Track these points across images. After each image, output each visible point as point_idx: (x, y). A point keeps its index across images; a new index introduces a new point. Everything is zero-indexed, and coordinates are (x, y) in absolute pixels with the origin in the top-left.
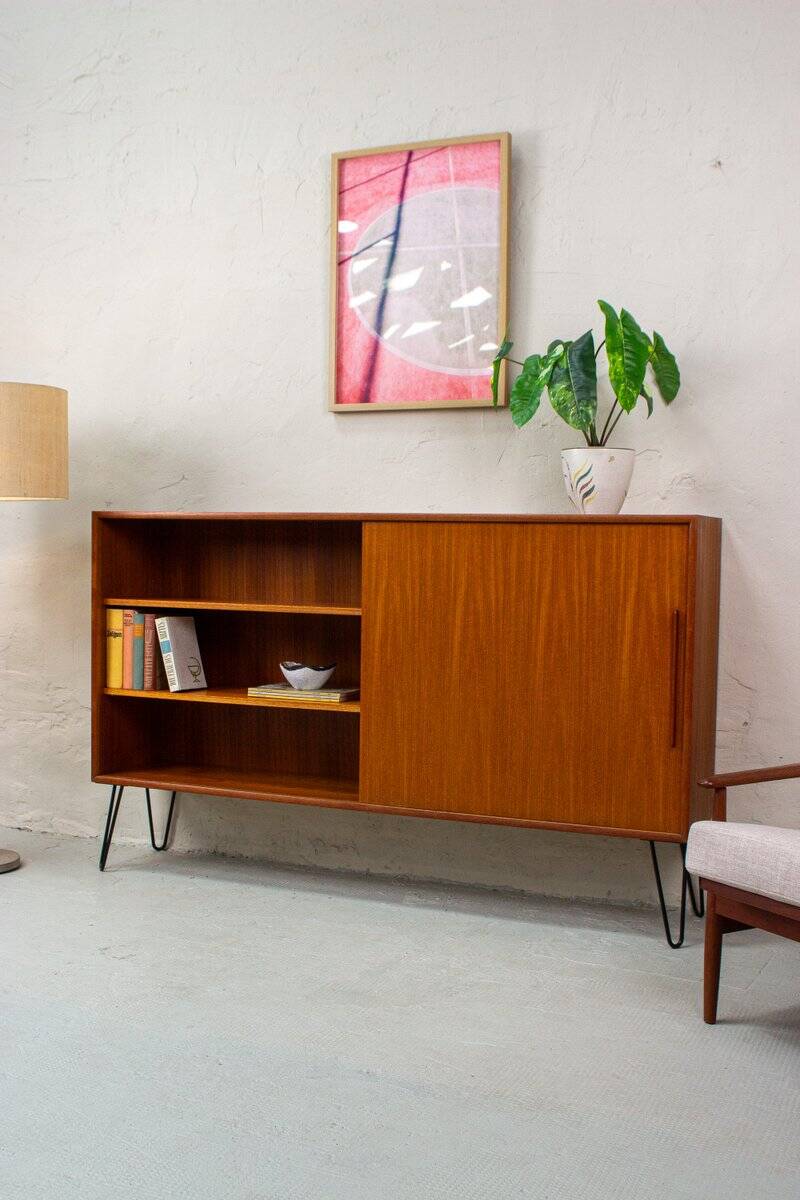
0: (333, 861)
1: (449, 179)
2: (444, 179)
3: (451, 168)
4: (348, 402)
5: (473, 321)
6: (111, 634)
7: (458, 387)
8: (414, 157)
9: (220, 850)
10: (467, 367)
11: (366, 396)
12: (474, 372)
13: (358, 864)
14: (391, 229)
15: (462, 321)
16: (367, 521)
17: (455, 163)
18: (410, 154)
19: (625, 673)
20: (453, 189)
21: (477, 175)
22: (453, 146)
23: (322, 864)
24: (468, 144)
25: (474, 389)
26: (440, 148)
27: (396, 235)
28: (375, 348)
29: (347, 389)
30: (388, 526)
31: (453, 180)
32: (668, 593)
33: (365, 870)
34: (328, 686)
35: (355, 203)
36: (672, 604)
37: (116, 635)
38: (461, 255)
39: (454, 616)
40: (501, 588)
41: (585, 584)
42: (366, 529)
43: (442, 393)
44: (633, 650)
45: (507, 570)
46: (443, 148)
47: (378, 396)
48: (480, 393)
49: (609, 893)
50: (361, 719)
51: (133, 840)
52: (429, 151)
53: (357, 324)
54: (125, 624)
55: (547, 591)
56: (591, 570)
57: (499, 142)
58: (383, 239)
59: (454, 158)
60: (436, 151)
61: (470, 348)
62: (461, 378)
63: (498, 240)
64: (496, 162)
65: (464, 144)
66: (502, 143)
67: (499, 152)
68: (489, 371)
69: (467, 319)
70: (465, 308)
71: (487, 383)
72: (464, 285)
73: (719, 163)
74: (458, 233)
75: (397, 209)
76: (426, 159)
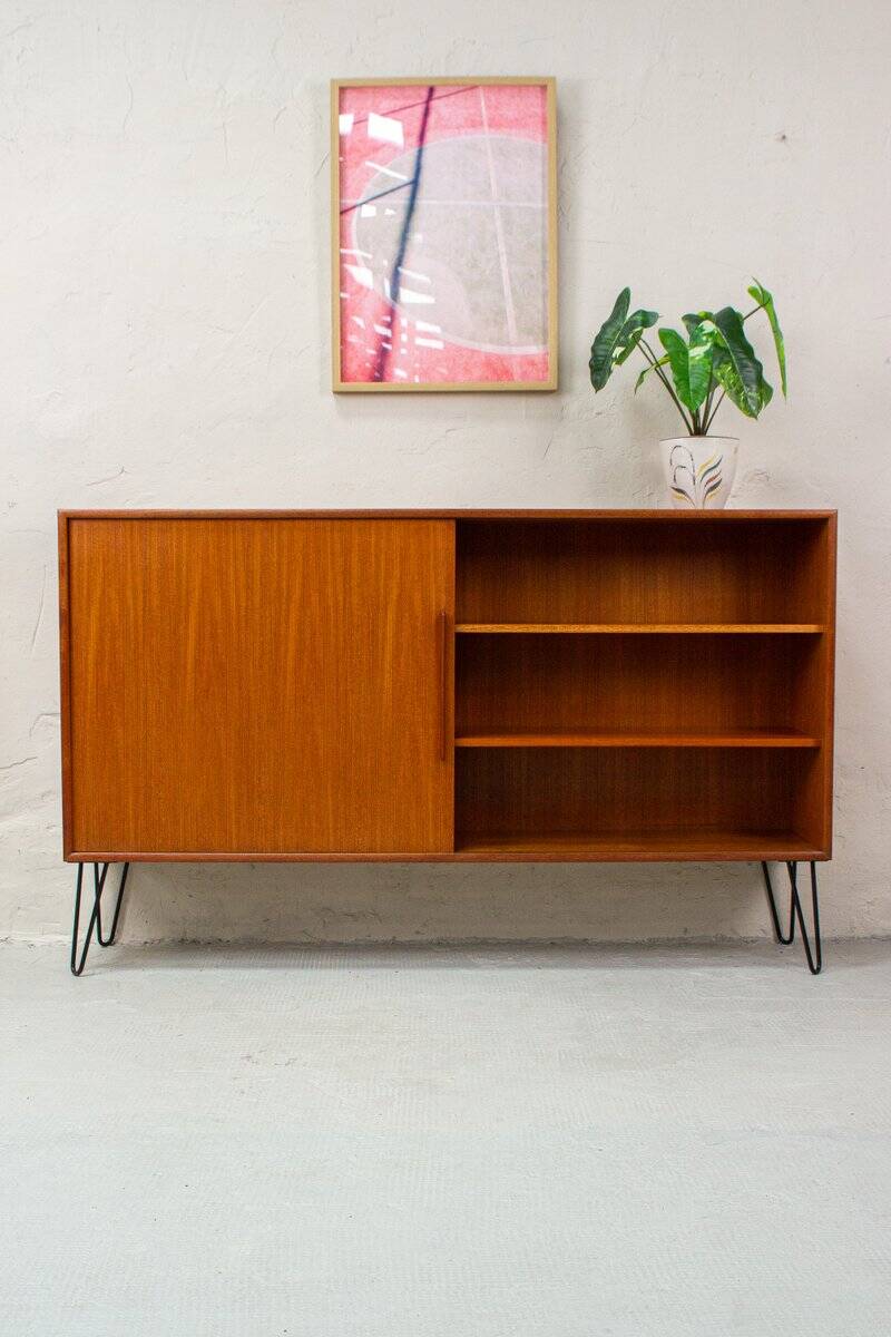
1: (482, 124)
2: (474, 124)
3: (484, 113)
4: (356, 380)
5: (513, 291)
7: (497, 367)
8: (436, 95)
9: (190, 936)
10: (508, 344)
11: (380, 370)
12: (516, 351)
14: (409, 177)
15: (501, 291)
17: (488, 107)
18: (431, 90)
20: (485, 137)
21: (515, 123)
22: (485, 86)
24: (505, 87)
25: (516, 370)
26: (471, 87)
27: (415, 183)
28: (391, 316)
29: (353, 365)
31: (486, 128)
33: (391, 939)
38: (497, 214)
43: (477, 372)
46: (474, 87)
47: (395, 373)
48: (525, 376)
52: (457, 89)
57: (544, 88)
58: (399, 188)
59: (488, 99)
60: (464, 91)
61: (511, 322)
62: (500, 358)
63: (543, 200)
64: (538, 110)
65: (498, 86)
66: (550, 89)
67: (544, 99)
68: (534, 350)
69: (507, 290)
70: (505, 275)
71: (533, 363)
72: (502, 248)
73: (784, 137)
74: (494, 188)
75: (416, 154)
76: (453, 98)
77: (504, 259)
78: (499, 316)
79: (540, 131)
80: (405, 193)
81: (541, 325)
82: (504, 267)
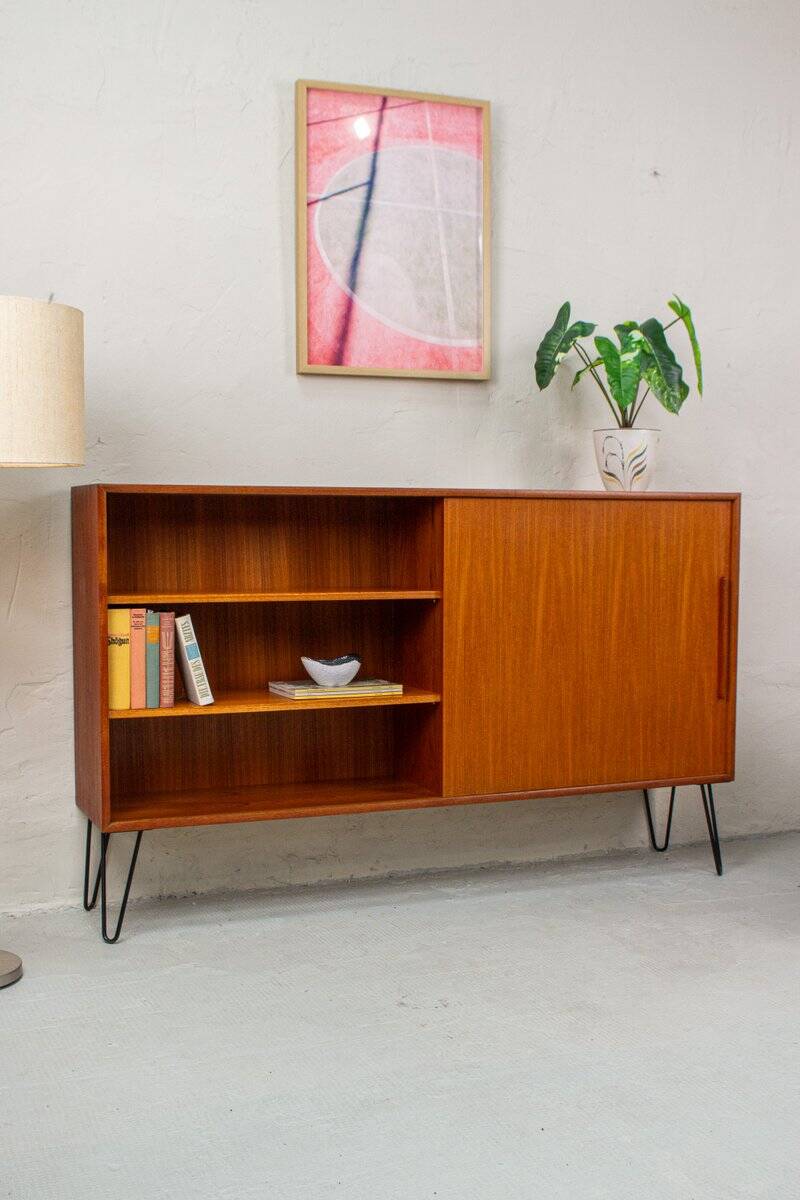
0: (314, 875)
1: (427, 136)
2: (421, 135)
3: (429, 126)
4: (318, 363)
5: (453, 287)
6: (113, 642)
7: (438, 357)
8: (390, 104)
9: (166, 892)
10: (448, 337)
11: (338, 358)
12: (455, 343)
13: (340, 873)
14: (365, 178)
15: (443, 289)
16: (448, 497)
17: (433, 121)
18: (385, 100)
19: (683, 637)
20: (430, 147)
21: (454, 139)
22: (429, 102)
23: (298, 881)
24: (447, 104)
25: (455, 360)
26: (416, 101)
27: (371, 184)
28: (349, 305)
29: (316, 349)
30: (472, 502)
31: (431, 139)
32: (716, 562)
33: (349, 877)
34: (360, 678)
35: (323, 140)
36: (719, 571)
37: (122, 642)
38: (440, 219)
39: (537, 594)
40: (580, 564)
41: (652, 557)
42: (448, 504)
43: (423, 361)
44: (690, 616)
45: (585, 546)
46: (421, 102)
47: (353, 358)
48: (461, 365)
49: (585, 848)
50: (444, 710)
51: (40, 906)
52: (405, 102)
53: (327, 277)
54: (136, 626)
55: (619, 566)
56: (656, 544)
57: (479, 110)
58: (356, 187)
59: (432, 115)
60: (413, 103)
61: (451, 317)
62: (442, 348)
63: (478, 210)
64: (474, 129)
65: (442, 103)
66: (485, 113)
67: (478, 120)
68: (470, 343)
69: (448, 287)
70: (446, 275)
71: (468, 355)
72: (444, 251)
73: (656, 173)
74: (438, 196)
75: (372, 157)
76: (403, 110)
77: (445, 261)
78: (441, 313)
79: (475, 147)
80: (362, 192)
81: (476, 321)
82: (445, 268)
